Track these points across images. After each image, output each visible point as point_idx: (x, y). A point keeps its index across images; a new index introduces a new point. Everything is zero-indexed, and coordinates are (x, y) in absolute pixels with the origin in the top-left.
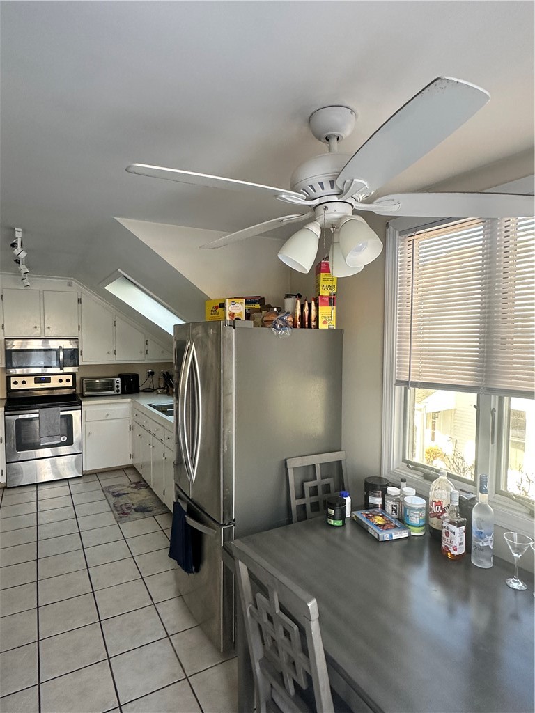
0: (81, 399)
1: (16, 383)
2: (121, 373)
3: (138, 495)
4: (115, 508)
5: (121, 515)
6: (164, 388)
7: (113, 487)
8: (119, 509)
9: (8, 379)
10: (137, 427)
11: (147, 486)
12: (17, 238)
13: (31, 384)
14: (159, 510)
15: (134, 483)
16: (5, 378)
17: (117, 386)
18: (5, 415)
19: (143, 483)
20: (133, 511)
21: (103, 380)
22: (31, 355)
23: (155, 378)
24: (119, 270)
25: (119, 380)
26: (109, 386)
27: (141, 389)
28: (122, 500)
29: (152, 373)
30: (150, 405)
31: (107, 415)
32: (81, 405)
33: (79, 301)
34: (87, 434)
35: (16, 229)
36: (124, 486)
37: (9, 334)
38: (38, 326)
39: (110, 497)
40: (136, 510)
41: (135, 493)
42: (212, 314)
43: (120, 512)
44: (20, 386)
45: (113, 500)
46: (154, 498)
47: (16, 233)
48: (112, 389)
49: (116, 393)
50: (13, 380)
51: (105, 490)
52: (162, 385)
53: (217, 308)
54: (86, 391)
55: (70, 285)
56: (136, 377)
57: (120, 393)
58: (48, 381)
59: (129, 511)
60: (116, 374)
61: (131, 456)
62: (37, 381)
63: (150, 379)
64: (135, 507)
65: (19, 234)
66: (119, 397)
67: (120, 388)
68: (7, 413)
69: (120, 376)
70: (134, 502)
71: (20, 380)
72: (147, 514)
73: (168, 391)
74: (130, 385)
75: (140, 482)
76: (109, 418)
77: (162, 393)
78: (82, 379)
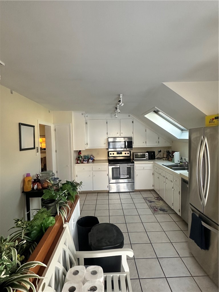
0: (134, 161)
1: (111, 154)
2: (148, 151)
3: (159, 203)
4: (151, 207)
5: (154, 211)
6: (166, 158)
7: (148, 198)
8: (152, 208)
9: (108, 152)
10: (155, 173)
11: (162, 200)
12: (121, 98)
13: (116, 155)
14: (171, 212)
15: (156, 198)
16: (107, 152)
17: (147, 156)
18: (109, 166)
19: (160, 198)
20: (159, 210)
21: (141, 154)
22: (116, 143)
23: (161, 153)
24: (156, 107)
25: (147, 154)
26: (143, 156)
27: (156, 157)
28: (153, 204)
29: (160, 151)
30: (163, 165)
31: (144, 168)
32: (134, 163)
33: (133, 122)
34: (136, 175)
35: (121, 95)
36: (152, 198)
37: (109, 136)
38: (118, 133)
39: (148, 202)
40: (160, 210)
41: (157, 202)
42: (210, 123)
43: (153, 210)
44: (112, 155)
45: (149, 204)
46: (167, 205)
47: (120, 96)
48: (145, 157)
49: (146, 159)
50: (110, 153)
51: (145, 199)
52: (165, 156)
53: (213, 119)
54: (135, 158)
55: (129, 116)
56: (154, 152)
57: (148, 159)
58: (121, 153)
59: (157, 210)
60: (146, 151)
61: (153, 186)
62: (118, 153)
63: (160, 154)
64: (159, 208)
65: (121, 97)
66: (148, 161)
67: (148, 157)
68: (109, 165)
69: (147, 152)
70: (158, 206)
71: (112, 153)
72: (165, 213)
73: (168, 159)
74: (152, 156)
75: (158, 197)
76: (144, 169)
77: (166, 160)
78: (133, 153)
